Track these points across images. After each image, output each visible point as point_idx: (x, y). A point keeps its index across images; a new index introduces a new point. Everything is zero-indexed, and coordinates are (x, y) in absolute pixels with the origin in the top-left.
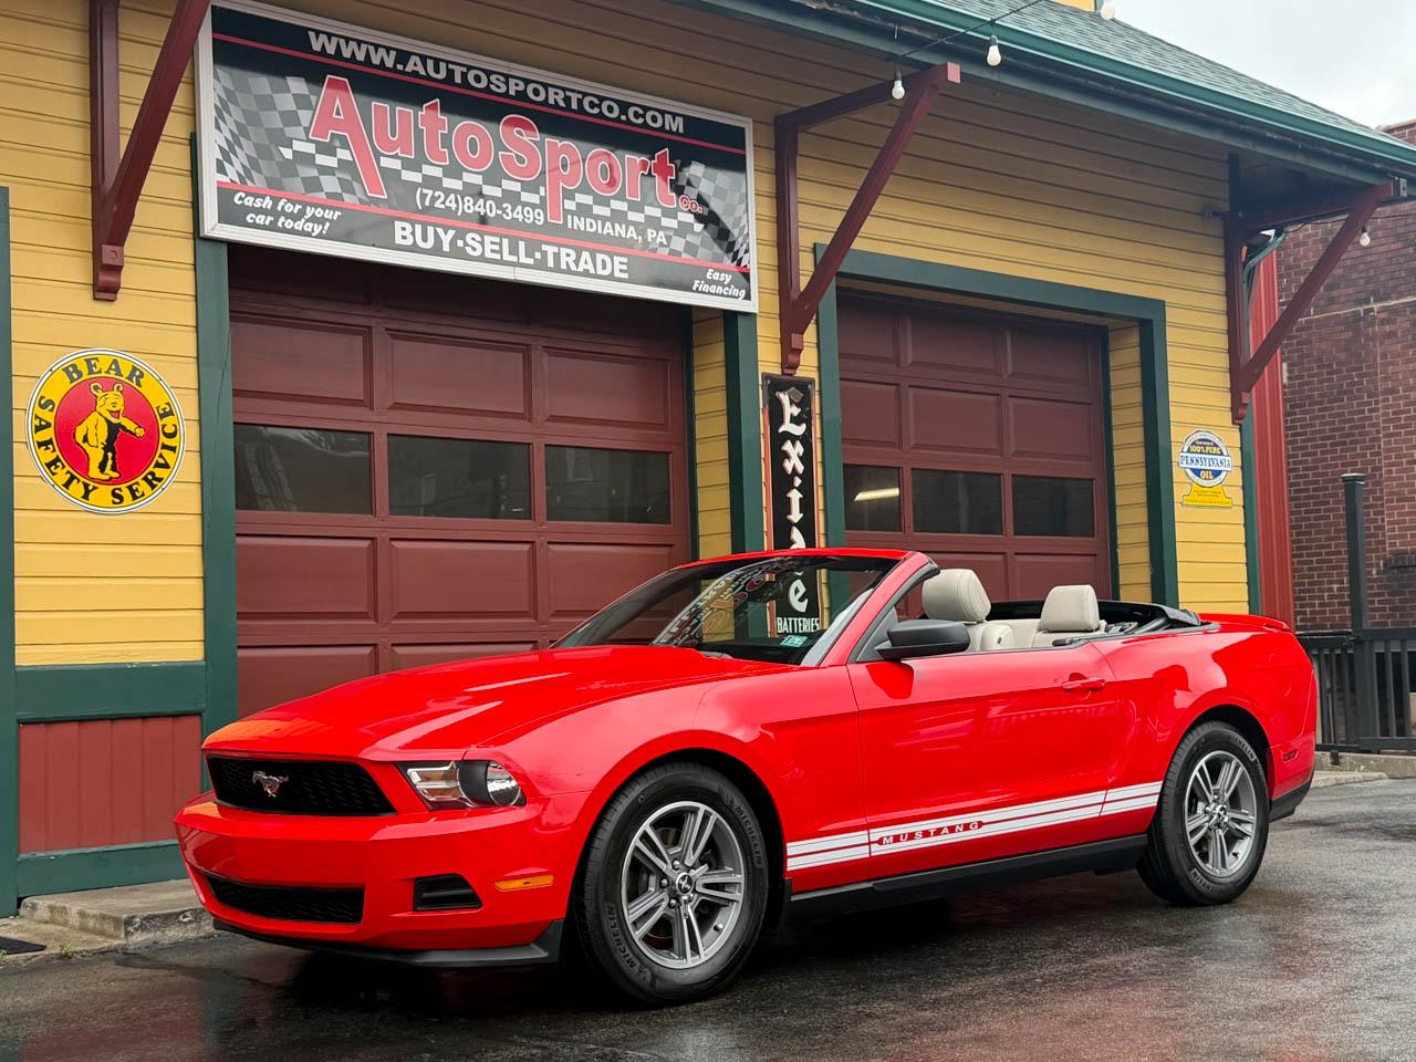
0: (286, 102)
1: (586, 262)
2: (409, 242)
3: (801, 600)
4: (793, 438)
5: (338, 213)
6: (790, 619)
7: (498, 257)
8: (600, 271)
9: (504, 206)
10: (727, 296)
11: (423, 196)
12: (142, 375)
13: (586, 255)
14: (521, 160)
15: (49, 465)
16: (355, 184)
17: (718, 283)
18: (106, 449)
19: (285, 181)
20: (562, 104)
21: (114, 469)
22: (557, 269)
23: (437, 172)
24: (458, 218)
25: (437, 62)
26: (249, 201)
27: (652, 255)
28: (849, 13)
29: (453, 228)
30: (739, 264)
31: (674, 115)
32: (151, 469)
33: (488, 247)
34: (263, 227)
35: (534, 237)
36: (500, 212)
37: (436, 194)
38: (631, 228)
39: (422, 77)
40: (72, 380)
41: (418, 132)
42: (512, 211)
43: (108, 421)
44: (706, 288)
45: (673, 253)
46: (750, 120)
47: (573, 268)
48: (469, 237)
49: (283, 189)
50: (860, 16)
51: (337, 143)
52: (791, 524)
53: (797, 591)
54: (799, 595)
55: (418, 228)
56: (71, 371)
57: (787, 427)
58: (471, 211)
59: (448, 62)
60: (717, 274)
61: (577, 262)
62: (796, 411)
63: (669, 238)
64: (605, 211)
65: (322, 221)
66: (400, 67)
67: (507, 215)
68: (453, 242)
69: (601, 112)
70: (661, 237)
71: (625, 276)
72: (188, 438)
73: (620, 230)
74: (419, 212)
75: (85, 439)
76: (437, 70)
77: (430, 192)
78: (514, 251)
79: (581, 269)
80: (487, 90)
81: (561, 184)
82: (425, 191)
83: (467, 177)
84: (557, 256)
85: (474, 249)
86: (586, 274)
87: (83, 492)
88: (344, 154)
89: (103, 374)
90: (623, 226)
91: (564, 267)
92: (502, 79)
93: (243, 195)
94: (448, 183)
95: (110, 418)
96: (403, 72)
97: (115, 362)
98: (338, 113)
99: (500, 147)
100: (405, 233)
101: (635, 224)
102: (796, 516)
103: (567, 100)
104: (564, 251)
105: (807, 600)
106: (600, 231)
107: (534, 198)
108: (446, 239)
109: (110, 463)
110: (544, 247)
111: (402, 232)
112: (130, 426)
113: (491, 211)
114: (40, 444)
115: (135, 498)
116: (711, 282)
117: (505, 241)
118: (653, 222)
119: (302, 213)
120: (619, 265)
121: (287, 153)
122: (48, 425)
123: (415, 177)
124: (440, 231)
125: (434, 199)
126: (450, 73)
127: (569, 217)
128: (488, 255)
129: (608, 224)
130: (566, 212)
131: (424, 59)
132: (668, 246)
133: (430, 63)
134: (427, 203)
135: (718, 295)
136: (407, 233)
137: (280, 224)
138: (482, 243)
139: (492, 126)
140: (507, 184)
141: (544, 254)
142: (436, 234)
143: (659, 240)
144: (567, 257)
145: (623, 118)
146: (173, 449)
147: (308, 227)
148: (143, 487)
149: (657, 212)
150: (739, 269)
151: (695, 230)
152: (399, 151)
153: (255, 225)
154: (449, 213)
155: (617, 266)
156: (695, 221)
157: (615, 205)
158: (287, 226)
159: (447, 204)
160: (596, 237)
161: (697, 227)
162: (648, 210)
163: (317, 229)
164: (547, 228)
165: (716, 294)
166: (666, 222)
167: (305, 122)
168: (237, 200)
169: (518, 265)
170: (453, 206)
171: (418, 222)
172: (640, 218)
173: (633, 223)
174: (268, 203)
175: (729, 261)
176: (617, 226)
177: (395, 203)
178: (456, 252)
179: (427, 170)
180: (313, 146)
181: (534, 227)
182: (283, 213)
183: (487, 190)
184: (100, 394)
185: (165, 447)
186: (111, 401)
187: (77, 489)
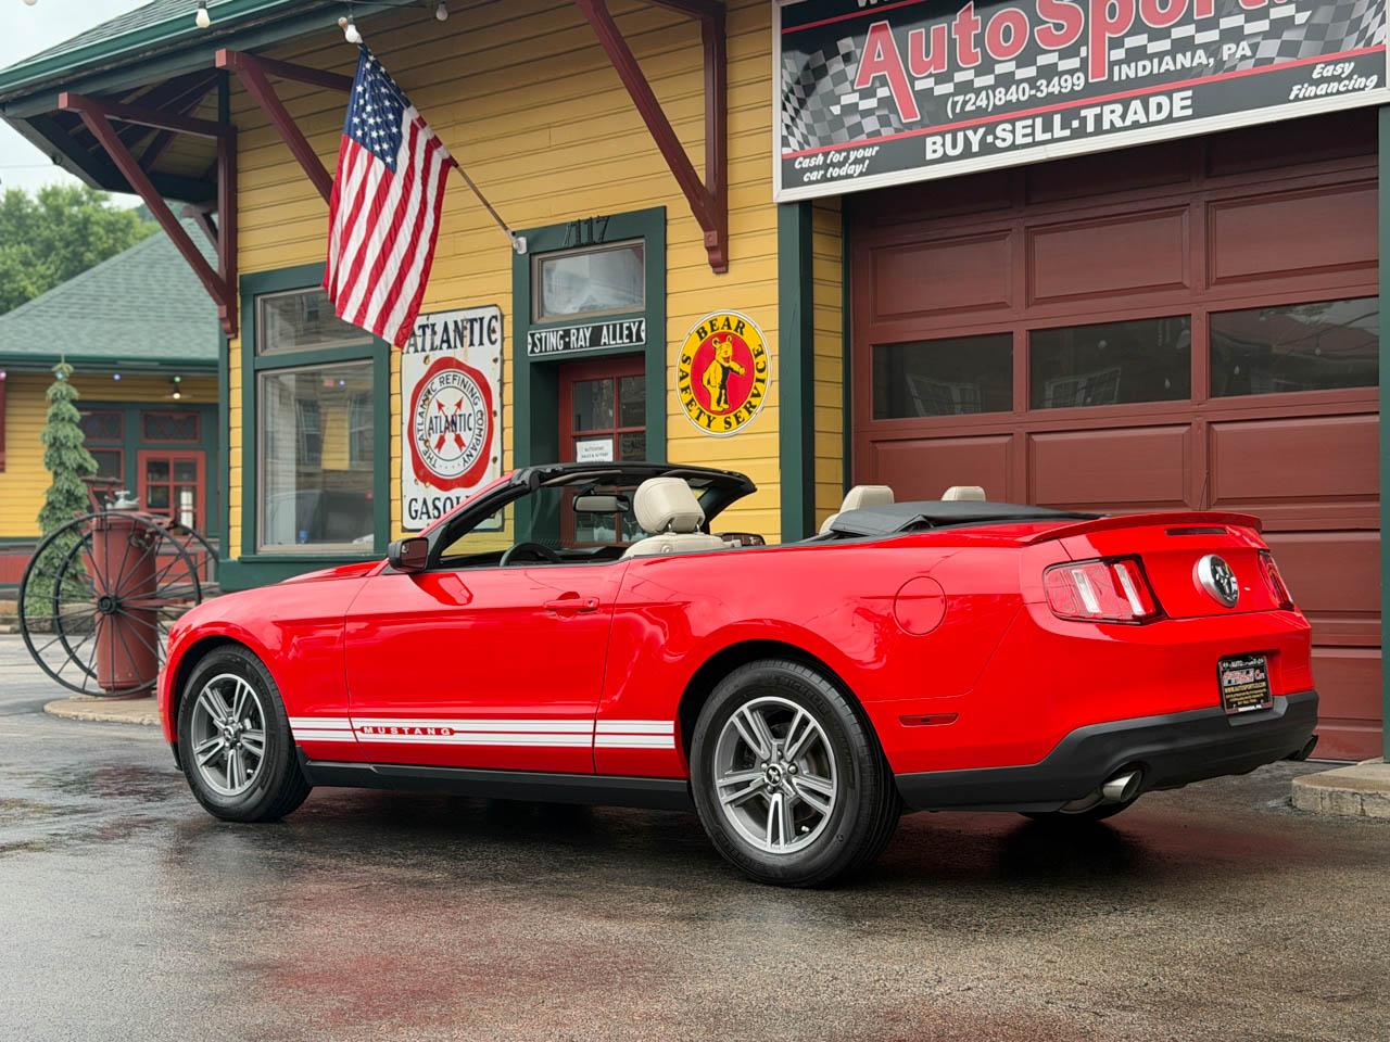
0: (836, 64)
1: (1135, 113)
2: (939, 154)
5: (876, 148)
7: (1030, 139)
8: (1154, 117)
9: (1038, 84)
10: (1348, 91)
11: (954, 104)
12: (744, 326)
13: (1136, 105)
14: (1059, 27)
15: (688, 404)
17: (1338, 79)
18: (721, 388)
19: (833, 135)
21: (726, 402)
22: (1099, 131)
23: (967, 75)
24: (988, 114)
26: (806, 163)
27: (1227, 76)
29: (980, 126)
30: (1368, 43)
32: (749, 399)
33: (1019, 131)
34: (817, 182)
35: (1068, 108)
36: (1033, 92)
37: (967, 98)
38: (1200, 52)
40: (701, 338)
41: (952, 42)
42: (1047, 86)
43: (722, 366)
44: (1312, 90)
45: (1260, 62)
47: (1119, 123)
48: (999, 131)
49: (832, 143)
51: (877, 84)
55: (949, 137)
56: (701, 332)
58: (1002, 102)
60: (1331, 68)
61: (1123, 117)
63: (1254, 47)
64: (1165, 45)
65: (863, 160)
67: (1042, 91)
68: (983, 140)
70: (1244, 48)
71: (1189, 112)
72: (772, 373)
73: (1184, 60)
74: (951, 121)
75: (709, 382)
77: (960, 99)
78: (1048, 127)
79: (1128, 122)
81: (1107, 35)
82: (956, 99)
83: (1000, 69)
84: (1099, 119)
86: (1136, 125)
87: (707, 421)
88: (883, 92)
89: (720, 330)
90: (1189, 54)
91: (1106, 126)
93: (801, 159)
94: (979, 82)
95: (723, 363)
97: (727, 320)
98: (879, 56)
99: (1035, 21)
100: (935, 147)
101: (1205, 46)
104: (1107, 109)
106: (1156, 71)
107: (1074, 63)
108: (975, 139)
109: (723, 398)
110: (1083, 113)
111: (933, 146)
112: (735, 366)
113: (1024, 94)
114: (683, 390)
115: (738, 423)
116: (1323, 80)
117: (1039, 121)
118: (1235, 35)
119: (846, 158)
120: (1180, 102)
121: (836, 110)
122: (687, 375)
123: (948, 88)
124: (970, 133)
125: (965, 103)
127: (1116, 68)
128: (1020, 141)
129: (1168, 59)
130: (1112, 64)
132: (1254, 54)
134: (958, 110)
135: (1332, 94)
136: (938, 147)
137: (829, 176)
138: (1013, 132)
139: (1027, 5)
140: (1042, 60)
141: (1083, 120)
142: (966, 139)
143: (1238, 56)
144: (1112, 114)
146: (763, 381)
147: (851, 170)
148: (744, 413)
149: (1237, 21)
150: (1368, 50)
151: (1297, 22)
152: (932, 70)
153: (811, 183)
154: (980, 112)
155: (1177, 103)
156: (1298, 10)
157: (1177, 33)
158: (835, 175)
159: (978, 103)
160: (1152, 79)
161: (1301, 18)
162: (1226, 23)
163: (859, 168)
164: (1090, 89)
165: (1327, 95)
166: (1250, 28)
167: (850, 78)
168: (797, 166)
169: (1053, 141)
170: (984, 104)
171: (948, 132)
172: (1213, 35)
173: (1201, 46)
174: (821, 158)
175: (1350, 44)
176: (1179, 57)
177: (926, 121)
178: (987, 149)
179: (959, 77)
180: (857, 94)
181: (1073, 95)
182: (833, 165)
183: (1021, 74)
184: (717, 346)
185: (758, 380)
186: (724, 350)
187: (704, 419)
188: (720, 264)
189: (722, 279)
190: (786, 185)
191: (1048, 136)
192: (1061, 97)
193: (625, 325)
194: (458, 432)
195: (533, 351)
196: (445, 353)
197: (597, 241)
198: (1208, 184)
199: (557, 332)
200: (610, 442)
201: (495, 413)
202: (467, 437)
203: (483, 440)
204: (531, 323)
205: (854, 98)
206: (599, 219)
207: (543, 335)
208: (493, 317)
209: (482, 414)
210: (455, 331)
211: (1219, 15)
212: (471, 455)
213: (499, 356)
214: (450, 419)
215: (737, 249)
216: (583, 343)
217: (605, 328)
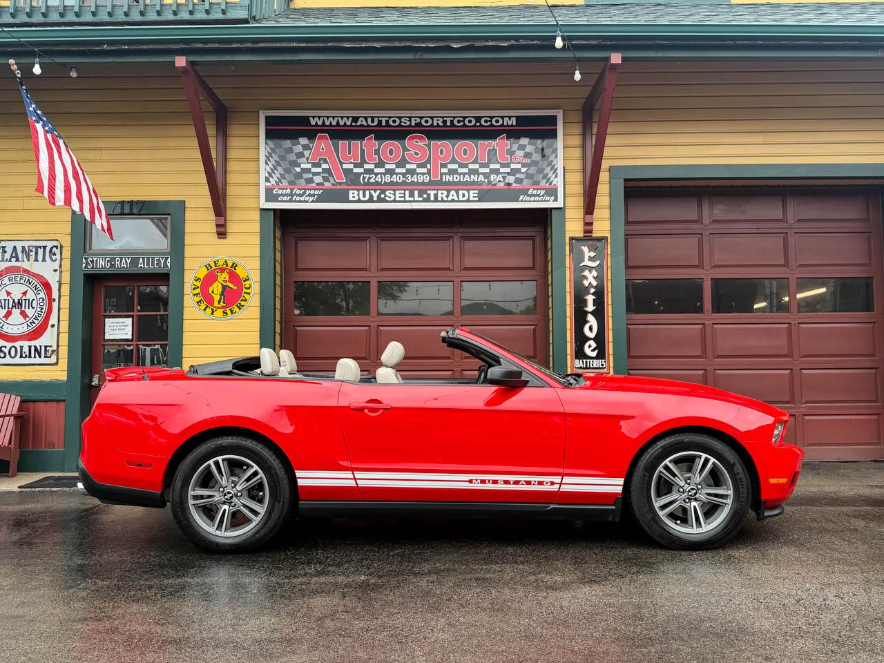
0: (298, 149)
1: (453, 196)
2: (356, 198)
3: (593, 350)
4: (591, 269)
5: (321, 191)
6: (584, 361)
7: (403, 199)
8: (461, 199)
9: (407, 176)
10: (542, 201)
11: (364, 178)
12: (236, 266)
13: (453, 192)
14: (416, 154)
15: (198, 302)
16: (331, 178)
17: (539, 196)
18: (221, 295)
19: (296, 181)
20: (441, 124)
21: (224, 303)
22: (436, 200)
23: (372, 166)
24: (382, 185)
25: (373, 119)
26: (280, 192)
27: (494, 187)
28: (531, 42)
29: (379, 190)
30: (550, 184)
31: (510, 117)
32: (239, 302)
33: (398, 195)
34: (286, 201)
35: (423, 189)
36: (404, 179)
37: (371, 176)
38: (481, 176)
39: (366, 126)
40: (208, 269)
41: (363, 151)
42: (411, 178)
44: (528, 199)
45: (507, 184)
46: (561, 111)
47: (445, 199)
48: (387, 193)
49: (295, 184)
50: (539, 43)
51: (322, 162)
52: (587, 313)
53: (590, 346)
54: (592, 348)
55: (361, 192)
56: (208, 266)
57: (586, 262)
58: (389, 181)
59: (378, 117)
60: (536, 191)
61: (447, 196)
62: (592, 254)
63: (504, 178)
64: (466, 170)
65: (314, 195)
66: (354, 124)
67: (408, 180)
68: (379, 196)
69: (464, 124)
70: (500, 177)
71: (477, 199)
72: (256, 288)
73: (474, 178)
74: (363, 185)
75: (213, 292)
76: (373, 122)
77: (368, 176)
78: (412, 195)
79: (449, 199)
80: (400, 125)
81: (440, 161)
82: (365, 176)
83: (387, 166)
84: (436, 195)
85: (390, 197)
86: (453, 201)
87: (211, 312)
88: (325, 166)
89: (221, 267)
90: (476, 176)
91: (440, 199)
92: (408, 119)
93: (277, 190)
94: (377, 170)
95: (223, 283)
96: (356, 126)
97: (226, 261)
98: (323, 149)
99: (405, 149)
101: (484, 174)
102: (590, 307)
103: (444, 122)
104: (440, 192)
105: (597, 351)
106: (462, 180)
107: (424, 170)
108: (375, 195)
109: (222, 300)
110: (429, 192)
111: (353, 195)
112: (231, 285)
113: (400, 179)
114: (195, 295)
115: (232, 313)
116: (532, 195)
117: (407, 192)
118: (496, 172)
119: (304, 193)
120: (473, 194)
121: (298, 170)
122: (198, 287)
123: (361, 170)
124: (372, 192)
125: (369, 178)
126: (380, 122)
127: (444, 176)
128: (397, 199)
129: (467, 176)
130: (442, 174)
131: (366, 118)
132: (504, 181)
133: (369, 120)
134: (366, 181)
135: (536, 201)
136: (356, 195)
137: (294, 199)
138: (394, 194)
139: (401, 141)
140: (408, 166)
141: (429, 195)
142: (370, 194)
143: (497, 180)
144: (442, 194)
145: (478, 124)
146: (249, 294)
147: (307, 199)
148: (236, 309)
149: (497, 166)
150: (550, 187)
151: (522, 171)
152: (352, 160)
153: (282, 201)
154: (377, 183)
155: (471, 195)
156: (522, 167)
157: (471, 166)
158: (297, 200)
159: (377, 179)
160: (460, 183)
161: (523, 170)
162: (492, 166)
163: (311, 199)
164: (431, 183)
165: (534, 201)
166: (502, 170)
167: (307, 156)
168: (274, 192)
169: (414, 201)
170: (380, 180)
171: (361, 189)
172: (487, 170)
173: (482, 173)
174: (288, 191)
175: (543, 183)
176: (472, 176)
177: (349, 183)
178: (380, 200)
179: (366, 166)
180: (310, 165)
181: (423, 183)
182: (296, 194)
183: (398, 170)
184: (219, 274)
185: (245, 293)
186: (224, 277)
187: (209, 311)
188: (222, 234)
189: (222, 241)
190: (267, 200)
191: (412, 199)
192: (417, 184)
193: (156, 259)
194: (23, 309)
195: (86, 267)
196: (14, 263)
197: (136, 213)
198: (461, 230)
199: (105, 258)
200: (130, 319)
201: (54, 300)
202: (30, 312)
203: (43, 314)
204: (85, 252)
205: (309, 166)
206: (138, 202)
207: (95, 259)
208: (54, 246)
209: (43, 300)
210: (22, 252)
211: (490, 162)
212: (34, 323)
213: (58, 269)
214: (16, 301)
215: (231, 228)
216: (125, 266)
217: (141, 259)
